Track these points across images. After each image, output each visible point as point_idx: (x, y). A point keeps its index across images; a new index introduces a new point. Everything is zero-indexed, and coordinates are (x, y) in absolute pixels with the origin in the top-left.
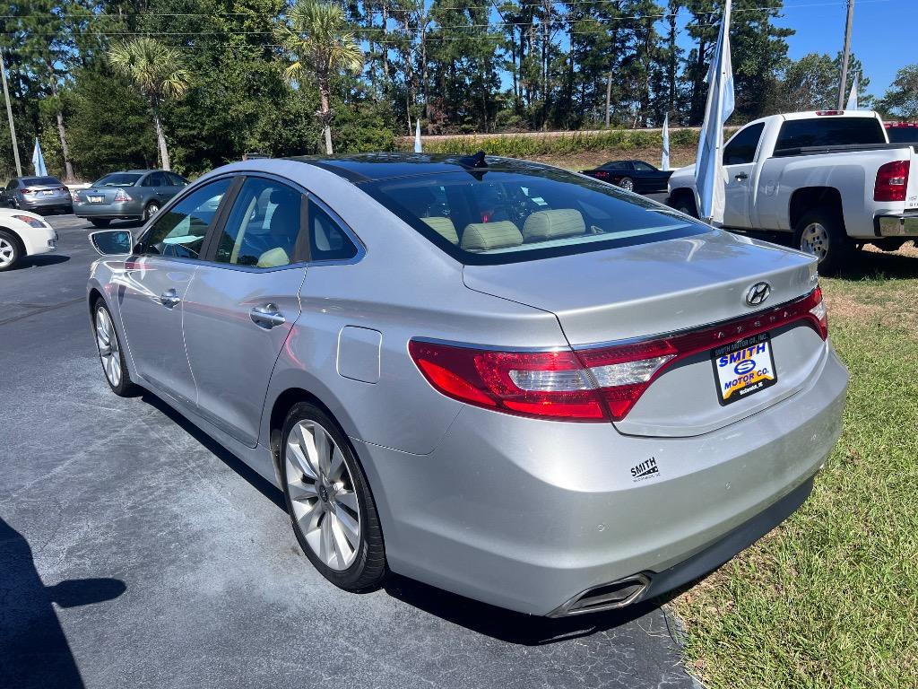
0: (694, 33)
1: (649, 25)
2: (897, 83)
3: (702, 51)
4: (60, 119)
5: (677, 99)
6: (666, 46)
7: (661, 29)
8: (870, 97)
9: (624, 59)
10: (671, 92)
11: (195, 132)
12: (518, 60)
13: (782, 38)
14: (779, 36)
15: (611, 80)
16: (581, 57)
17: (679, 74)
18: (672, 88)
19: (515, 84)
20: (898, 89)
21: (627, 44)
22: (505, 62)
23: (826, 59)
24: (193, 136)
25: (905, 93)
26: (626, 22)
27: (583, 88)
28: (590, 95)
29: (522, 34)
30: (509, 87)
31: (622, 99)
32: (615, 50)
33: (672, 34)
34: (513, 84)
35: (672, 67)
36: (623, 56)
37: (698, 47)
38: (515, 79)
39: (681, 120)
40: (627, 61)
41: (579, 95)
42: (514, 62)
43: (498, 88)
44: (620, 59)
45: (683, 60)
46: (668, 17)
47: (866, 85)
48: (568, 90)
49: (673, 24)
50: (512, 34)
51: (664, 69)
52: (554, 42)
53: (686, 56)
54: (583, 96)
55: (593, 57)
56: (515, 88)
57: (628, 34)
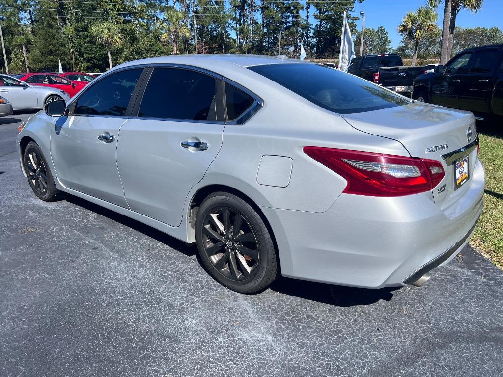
0: (316, 17)
1: (297, 13)
2: (403, 42)
3: (321, 25)
4: (24, 48)
5: (310, 46)
6: (305, 22)
7: (303, 14)
8: (392, 48)
10: (308, 42)
11: (93, 56)
12: (238, 25)
13: (354, 21)
14: (353, 20)
15: (281, 36)
16: (267, 26)
17: (311, 35)
18: (308, 41)
20: (403, 45)
21: (288, 20)
22: (232, 26)
23: (373, 31)
24: (92, 58)
25: (405, 47)
26: (288, 10)
27: (268, 40)
28: (271, 43)
29: (240, 14)
31: (286, 45)
32: (283, 23)
33: (307, 17)
35: (308, 32)
37: (319, 23)
39: (312, 56)
40: (288, 28)
44: (285, 27)
45: (312, 29)
46: (305, 9)
47: (390, 43)
48: (262, 41)
49: (308, 12)
50: (236, 14)
51: (304, 32)
52: (255, 18)
53: (313, 27)
55: (272, 26)
57: (288, 16)
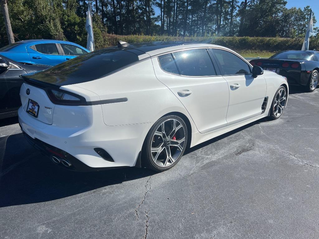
9: (210, 5)
19: (161, 13)
30: (158, 15)
34: (160, 14)
36: (210, 4)
38: (161, 11)
41: (190, 20)
42: (161, 3)
43: (154, 14)
54: (192, 21)
56: (161, 15)
